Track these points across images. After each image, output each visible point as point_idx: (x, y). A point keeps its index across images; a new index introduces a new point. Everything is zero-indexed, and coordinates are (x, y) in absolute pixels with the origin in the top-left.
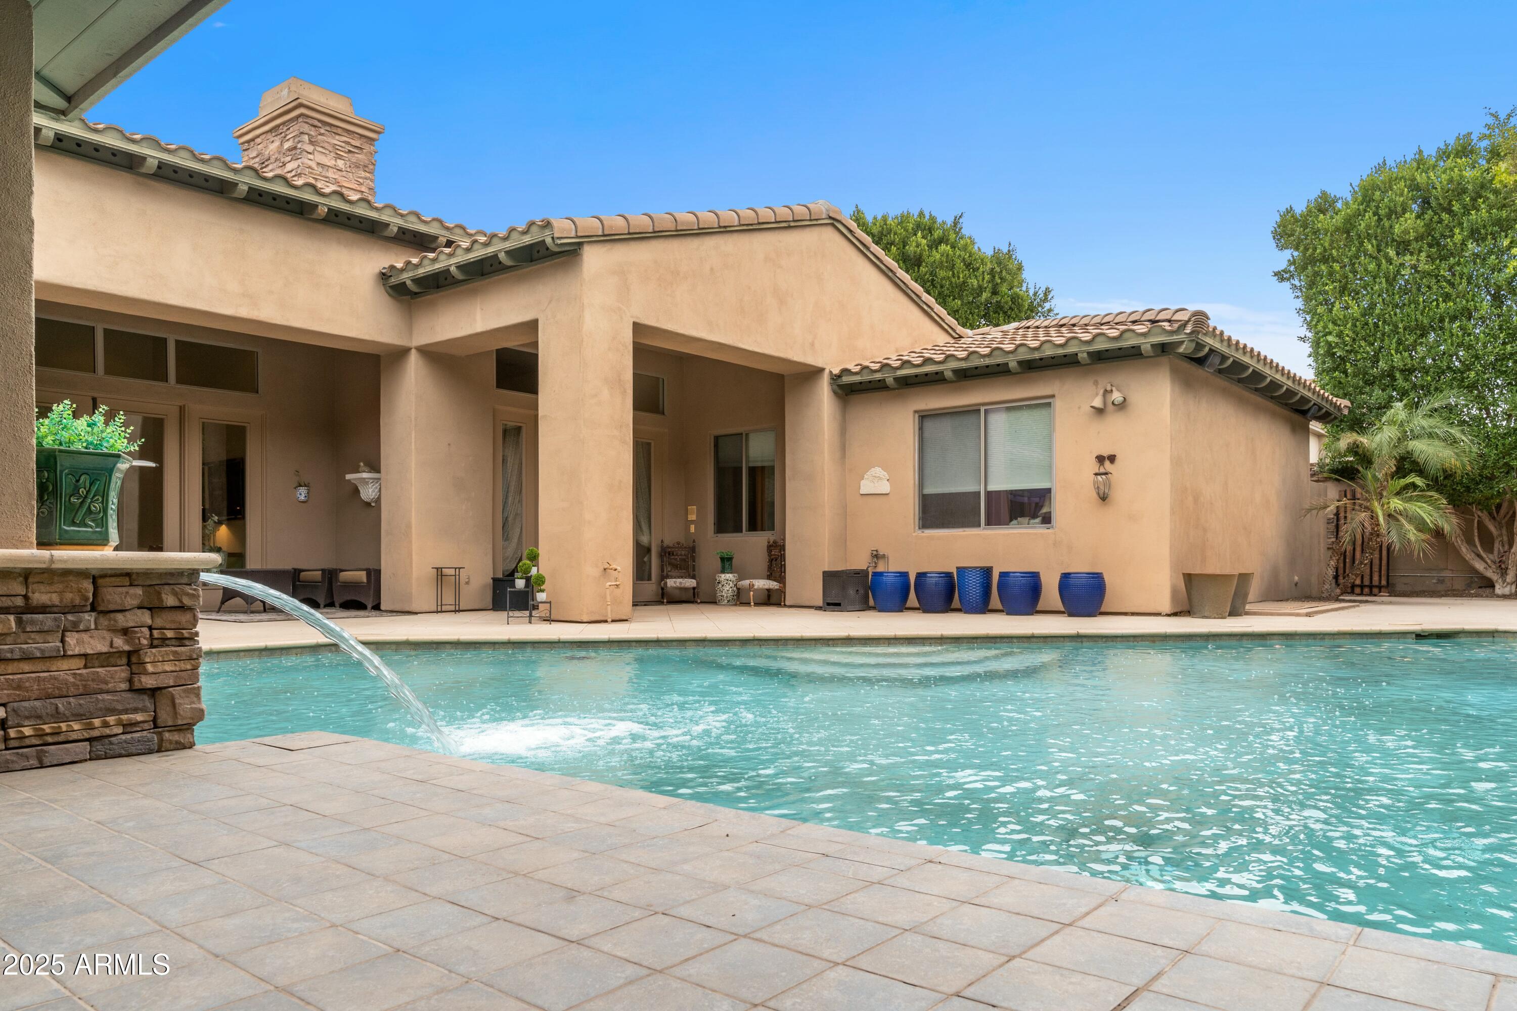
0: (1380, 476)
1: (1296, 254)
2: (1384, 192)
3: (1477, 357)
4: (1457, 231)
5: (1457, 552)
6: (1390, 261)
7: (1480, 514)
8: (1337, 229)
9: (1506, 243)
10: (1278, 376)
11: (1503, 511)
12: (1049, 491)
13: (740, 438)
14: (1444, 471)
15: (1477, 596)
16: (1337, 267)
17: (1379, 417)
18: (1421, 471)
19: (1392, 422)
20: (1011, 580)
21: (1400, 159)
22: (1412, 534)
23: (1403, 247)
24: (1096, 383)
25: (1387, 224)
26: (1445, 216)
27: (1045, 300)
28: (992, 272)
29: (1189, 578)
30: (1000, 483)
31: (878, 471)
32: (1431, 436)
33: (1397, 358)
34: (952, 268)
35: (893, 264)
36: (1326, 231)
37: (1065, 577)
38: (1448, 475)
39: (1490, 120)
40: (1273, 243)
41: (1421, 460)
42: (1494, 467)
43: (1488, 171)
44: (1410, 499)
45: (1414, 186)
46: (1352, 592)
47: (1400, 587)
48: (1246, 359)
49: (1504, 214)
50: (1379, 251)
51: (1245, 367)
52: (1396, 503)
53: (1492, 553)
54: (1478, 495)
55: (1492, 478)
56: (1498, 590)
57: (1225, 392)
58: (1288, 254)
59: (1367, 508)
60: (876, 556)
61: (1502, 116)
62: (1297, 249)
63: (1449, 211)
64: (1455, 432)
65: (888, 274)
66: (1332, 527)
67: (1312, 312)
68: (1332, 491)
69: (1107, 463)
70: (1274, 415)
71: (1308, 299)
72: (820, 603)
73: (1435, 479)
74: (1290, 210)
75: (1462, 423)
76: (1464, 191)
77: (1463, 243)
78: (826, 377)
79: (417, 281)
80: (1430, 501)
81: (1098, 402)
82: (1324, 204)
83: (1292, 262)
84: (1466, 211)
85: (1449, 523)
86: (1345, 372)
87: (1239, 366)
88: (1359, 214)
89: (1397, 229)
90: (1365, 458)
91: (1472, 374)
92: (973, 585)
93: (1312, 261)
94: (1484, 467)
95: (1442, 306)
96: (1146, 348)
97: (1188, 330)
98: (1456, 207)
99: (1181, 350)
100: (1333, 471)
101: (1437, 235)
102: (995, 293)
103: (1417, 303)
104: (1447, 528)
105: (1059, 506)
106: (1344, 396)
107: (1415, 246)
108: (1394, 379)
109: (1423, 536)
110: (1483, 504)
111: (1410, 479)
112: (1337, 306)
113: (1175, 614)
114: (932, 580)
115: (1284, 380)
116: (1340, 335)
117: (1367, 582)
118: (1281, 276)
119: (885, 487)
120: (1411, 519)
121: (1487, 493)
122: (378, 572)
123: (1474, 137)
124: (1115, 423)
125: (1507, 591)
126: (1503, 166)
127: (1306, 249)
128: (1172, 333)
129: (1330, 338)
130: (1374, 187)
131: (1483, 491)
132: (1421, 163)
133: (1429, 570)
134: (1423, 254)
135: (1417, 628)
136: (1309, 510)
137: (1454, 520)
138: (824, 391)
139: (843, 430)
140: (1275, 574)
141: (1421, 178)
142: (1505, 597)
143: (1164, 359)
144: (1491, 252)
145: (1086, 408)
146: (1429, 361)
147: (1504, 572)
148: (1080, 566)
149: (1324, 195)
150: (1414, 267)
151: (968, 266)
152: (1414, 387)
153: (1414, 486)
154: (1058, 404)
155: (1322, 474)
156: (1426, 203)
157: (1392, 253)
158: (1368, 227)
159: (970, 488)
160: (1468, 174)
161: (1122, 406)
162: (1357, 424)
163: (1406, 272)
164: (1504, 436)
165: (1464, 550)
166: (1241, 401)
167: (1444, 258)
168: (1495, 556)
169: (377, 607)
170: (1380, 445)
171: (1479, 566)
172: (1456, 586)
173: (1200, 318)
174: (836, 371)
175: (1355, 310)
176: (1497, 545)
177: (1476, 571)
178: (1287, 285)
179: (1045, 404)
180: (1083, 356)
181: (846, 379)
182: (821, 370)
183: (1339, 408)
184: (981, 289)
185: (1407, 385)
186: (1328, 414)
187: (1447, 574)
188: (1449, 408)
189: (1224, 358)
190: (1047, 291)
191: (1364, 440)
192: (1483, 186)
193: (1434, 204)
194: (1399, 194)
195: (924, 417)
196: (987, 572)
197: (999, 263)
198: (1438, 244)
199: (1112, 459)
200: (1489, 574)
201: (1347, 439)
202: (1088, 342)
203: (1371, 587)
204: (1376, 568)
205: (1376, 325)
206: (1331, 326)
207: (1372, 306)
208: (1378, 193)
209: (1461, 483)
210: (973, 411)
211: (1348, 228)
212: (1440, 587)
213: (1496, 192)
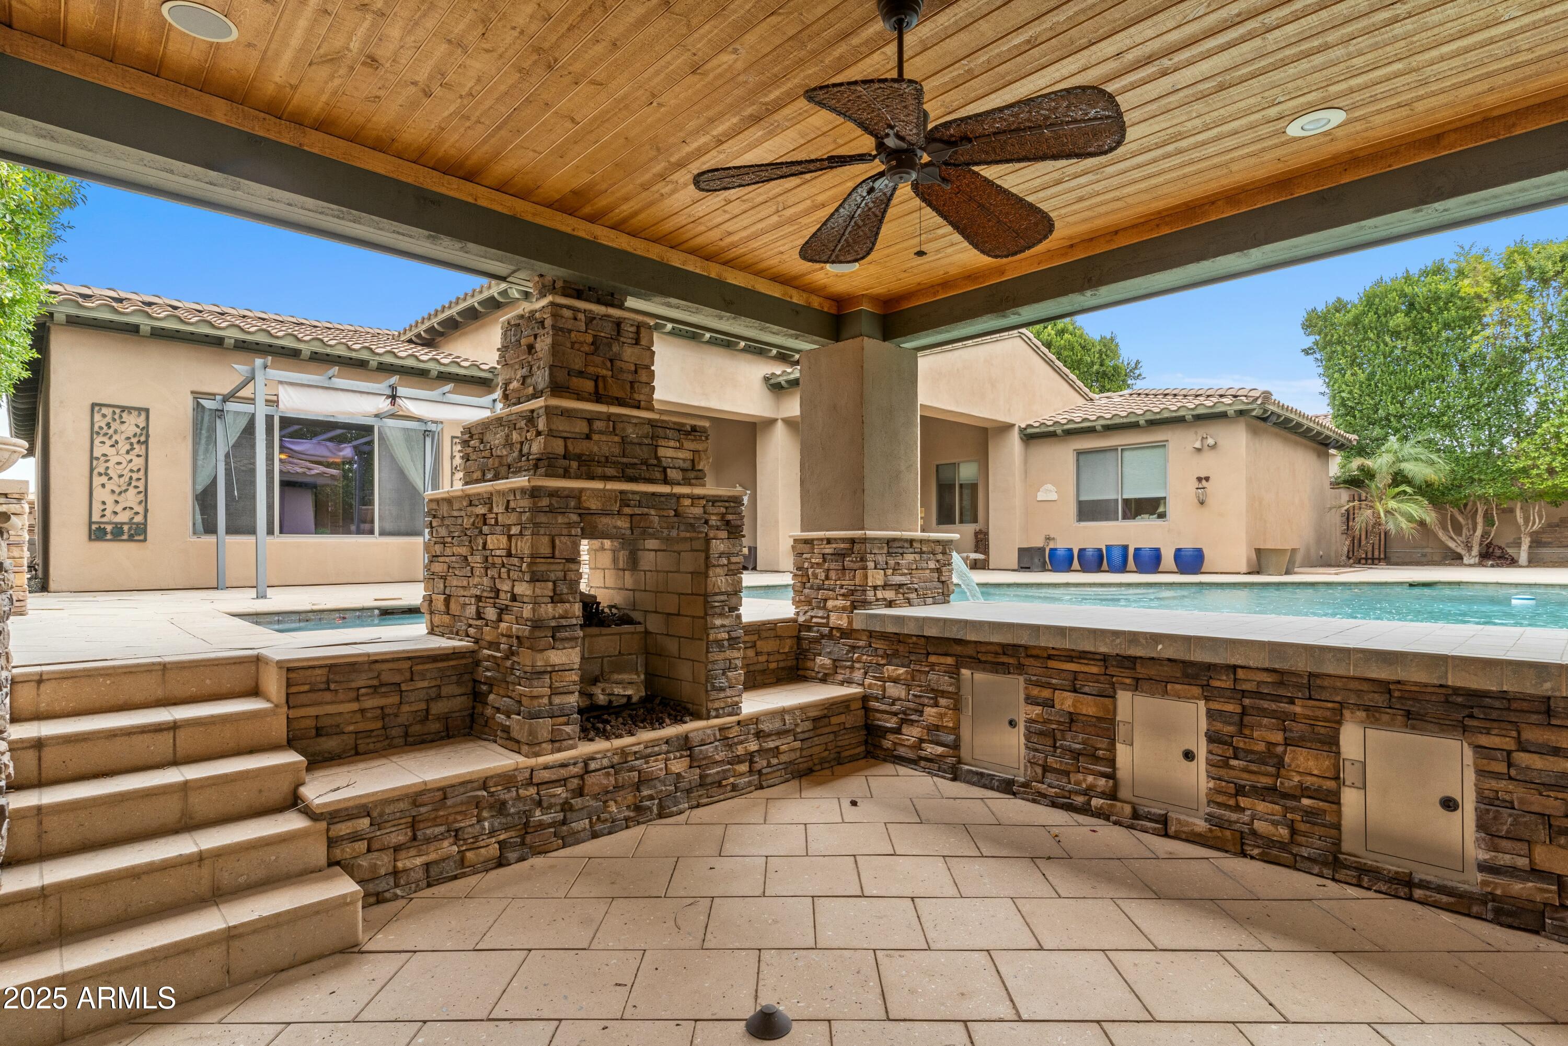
0: (1381, 486)
1: (1318, 338)
2: (1382, 300)
3: (1449, 407)
4: (1434, 324)
5: (1436, 536)
6: (1386, 344)
7: (1451, 510)
8: (1349, 324)
9: (1469, 332)
10: (1311, 424)
11: (1469, 507)
12: (1165, 498)
13: (954, 466)
14: (1426, 482)
15: (1450, 565)
16: (1348, 348)
17: (1378, 447)
18: (1409, 482)
19: (1388, 451)
20: (1142, 552)
21: (1393, 275)
22: (1404, 524)
23: (1396, 334)
24: (1196, 433)
25: (1384, 320)
26: (1426, 315)
27: (1136, 368)
28: (1100, 352)
29: (1258, 551)
30: (1132, 493)
31: (1049, 486)
32: (1416, 459)
33: (1391, 408)
34: (1072, 349)
35: (1053, 357)
36: (1341, 325)
37: (1178, 551)
38: (1429, 485)
39: (1458, 250)
40: (1302, 331)
41: (1410, 476)
42: (1462, 479)
43: (1456, 284)
44: (1402, 501)
45: (1403, 295)
46: (1359, 563)
47: (1393, 559)
48: (1292, 416)
49: (1467, 313)
50: (1378, 337)
51: (1291, 420)
52: (1392, 504)
53: (1461, 535)
54: (1450, 498)
55: (1460, 486)
56: (1466, 561)
57: (1277, 435)
58: (1312, 339)
59: (1371, 507)
60: (1048, 539)
61: (1467, 248)
62: (1319, 334)
63: (1429, 311)
64: (1434, 457)
65: (1050, 363)
66: (1344, 519)
67: (1331, 377)
68: (1344, 495)
69: (1204, 482)
70: (1306, 447)
71: (1327, 368)
72: (1016, 567)
73: (1420, 488)
74: (1314, 310)
75: (1439, 450)
76: (1439, 298)
77: (1439, 332)
78: (1016, 429)
79: (788, 382)
80: (1416, 502)
81: (1198, 445)
82: (1340, 306)
83: (1316, 343)
84: (1441, 311)
85: (1430, 517)
86: (1354, 417)
87: (1288, 420)
88: (1364, 313)
89: (1391, 324)
90: (1370, 474)
91: (1445, 418)
92: (1117, 555)
93: (1330, 343)
94: (1455, 479)
95: (1424, 373)
96: (1231, 412)
97: (1259, 402)
98: (1433, 308)
99: (1254, 413)
100: (1345, 482)
101: (1420, 327)
102: (1102, 365)
103: (1406, 372)
104: (1428, 520)
105: (1173, 508)
106: (1354, 432)
107: (1404, 334)
108: (1390, 422)
109: (1412, 525)
110: (1454, 504)
111: (1403, 487)
112: (1349, 372)
113: (1249, 573)
114: (1089, 553)
115: (1315, 426)
116: (1350, 392)
117: (1370, 556)
118: (1306, 352)
119: (1054, 496)
120: (1403, 514)
121: (1457, 496)
122: (756, 548)
123: (1446, 261)
124: (1208, 456)
125: (1472, 561)
126: (1466, 282)
127: (1326, 335)
128: (1248, 404)
129: (1343, 395)
130: (1376, 296)
131: (1454, 495)
132: (1407, 279)
133: (1415, 548)
134: (1410, 340)
135: (1410, 580)
136: (1330, 509)
137: (1433, 514)
138: (1015, 438)
139: (1026, 461)
140: (1308, 550)
141: (1408, 290)
142: (1470, 565)
143: (1242, 419)
144: (1458, 338)
145: (1190, 448)
146: (1415, 410)
147: (1469, 548)
148: (1187, 544)
149: (1339, 300)
150: (1404, 349)
151: (1083, 348)
152: (1404, 426)
153: (1405, 492)
154: (1171, 446)
155: (1336, 484)
156: (1412, 305)
157: (1387, 339)
158: (1371, 322)
159: (1112, 496)
160: (1442, 287)
161: (1213, 447)
162: (1362, 451)
163: (1398, 352)
164: (1469, 459)
165: (1441, 534)
166: (1286, 440)
167: (1424, 342)
168: (1463, 538)
169: (754, 569)
170: (1381, 467)
171: (1452, 545)
172: (1436, 558)
173: (1267, 395)
174: (1023, 426)
175: (1362, 377)
176: (1465, 531)
177: (1450, 549)
178: (1311, 357)
179: (1162, 445)
180: (1189, 417)
181: (1029, 431)
182: (1014, 425)
183: (1350, 441)
184: (1093, 363)
185: (1398, 426)
186: (1343, 445)
187: (1429, 550)
188: (1430, 441)
189: (1279, 416)
190: (1138, 362)
191: (1369, 463)
192: (1452, 295)
193: (1417, 306)
194: (1393, 300)
195: (1080, 453)
196: (1125, 548)
197: (1105, 346)
198: (1421, 333)
199: (1207, 479)
200: (1459, 550)
201: (1357, 462)
202: (1192, 409)
203: (1373, 559)
204: (1376, 547)
205: (1376, 386)
206: (1344, 386)
207: (1373, 374)
208: (1377, 300)
209: (1438, 490)
210: (1114, 449)
211: (1356, 322)
212: (1423, 559)
213: (1462, 299)
